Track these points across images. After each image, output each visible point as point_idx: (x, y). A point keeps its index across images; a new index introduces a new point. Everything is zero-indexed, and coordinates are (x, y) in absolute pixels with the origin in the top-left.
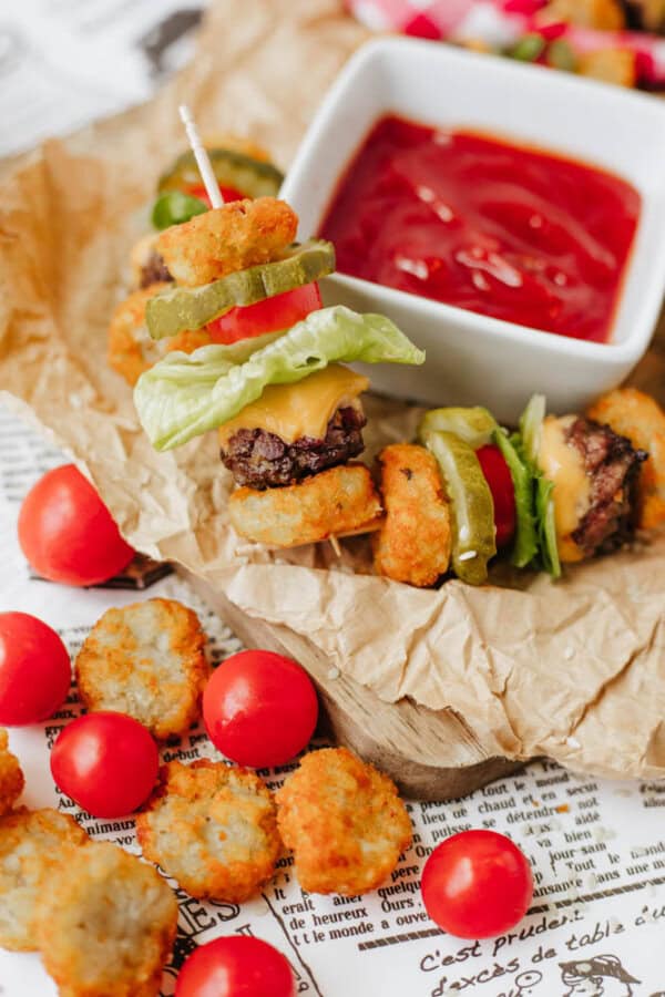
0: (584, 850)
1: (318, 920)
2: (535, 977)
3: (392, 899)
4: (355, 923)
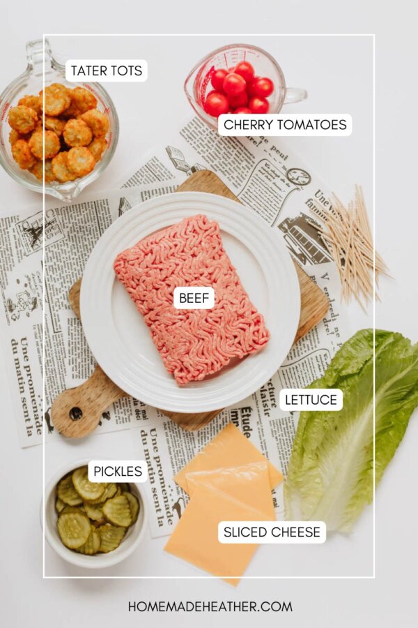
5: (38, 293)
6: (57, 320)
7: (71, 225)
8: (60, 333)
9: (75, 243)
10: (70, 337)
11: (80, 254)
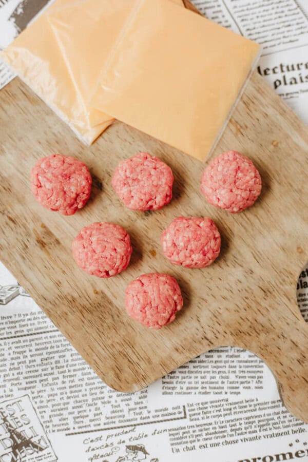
0: (140, 408)
1: (54, 426)
2: (118, 449)
3: (77, 420)
4: (65, 427)
5: (120, 443)
6: (165, 412)
7: (8, 384)
8: (187, 409)
9: (38, 379)
10: (193, 391)
11: (56, 371)
